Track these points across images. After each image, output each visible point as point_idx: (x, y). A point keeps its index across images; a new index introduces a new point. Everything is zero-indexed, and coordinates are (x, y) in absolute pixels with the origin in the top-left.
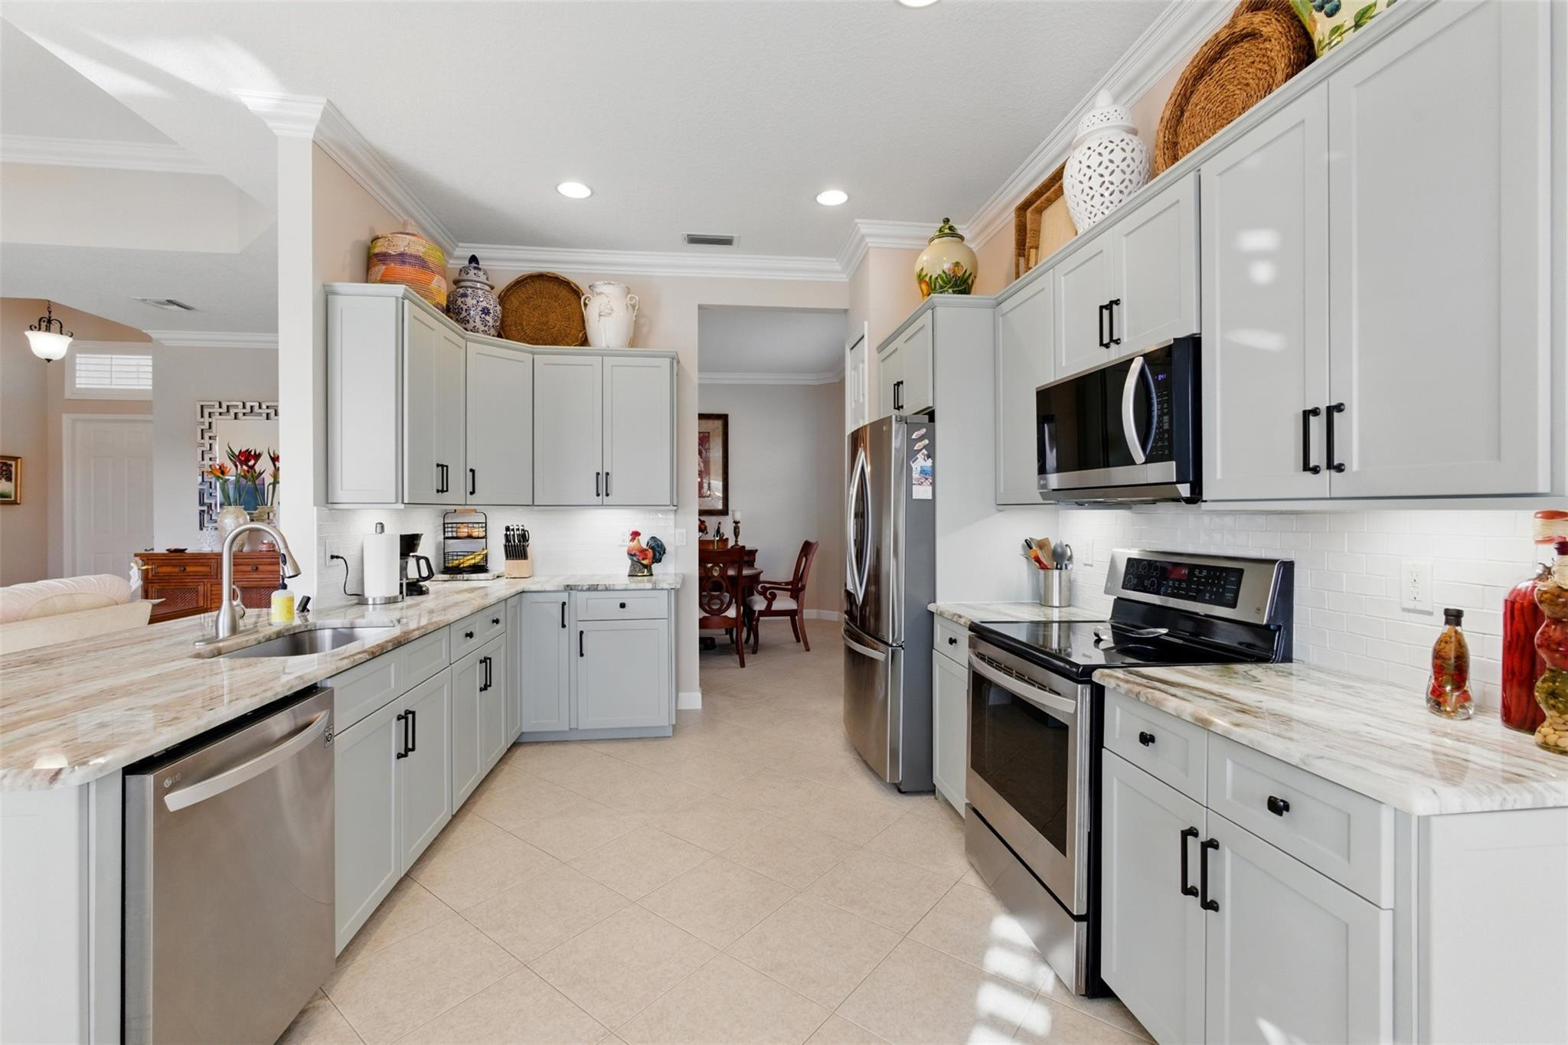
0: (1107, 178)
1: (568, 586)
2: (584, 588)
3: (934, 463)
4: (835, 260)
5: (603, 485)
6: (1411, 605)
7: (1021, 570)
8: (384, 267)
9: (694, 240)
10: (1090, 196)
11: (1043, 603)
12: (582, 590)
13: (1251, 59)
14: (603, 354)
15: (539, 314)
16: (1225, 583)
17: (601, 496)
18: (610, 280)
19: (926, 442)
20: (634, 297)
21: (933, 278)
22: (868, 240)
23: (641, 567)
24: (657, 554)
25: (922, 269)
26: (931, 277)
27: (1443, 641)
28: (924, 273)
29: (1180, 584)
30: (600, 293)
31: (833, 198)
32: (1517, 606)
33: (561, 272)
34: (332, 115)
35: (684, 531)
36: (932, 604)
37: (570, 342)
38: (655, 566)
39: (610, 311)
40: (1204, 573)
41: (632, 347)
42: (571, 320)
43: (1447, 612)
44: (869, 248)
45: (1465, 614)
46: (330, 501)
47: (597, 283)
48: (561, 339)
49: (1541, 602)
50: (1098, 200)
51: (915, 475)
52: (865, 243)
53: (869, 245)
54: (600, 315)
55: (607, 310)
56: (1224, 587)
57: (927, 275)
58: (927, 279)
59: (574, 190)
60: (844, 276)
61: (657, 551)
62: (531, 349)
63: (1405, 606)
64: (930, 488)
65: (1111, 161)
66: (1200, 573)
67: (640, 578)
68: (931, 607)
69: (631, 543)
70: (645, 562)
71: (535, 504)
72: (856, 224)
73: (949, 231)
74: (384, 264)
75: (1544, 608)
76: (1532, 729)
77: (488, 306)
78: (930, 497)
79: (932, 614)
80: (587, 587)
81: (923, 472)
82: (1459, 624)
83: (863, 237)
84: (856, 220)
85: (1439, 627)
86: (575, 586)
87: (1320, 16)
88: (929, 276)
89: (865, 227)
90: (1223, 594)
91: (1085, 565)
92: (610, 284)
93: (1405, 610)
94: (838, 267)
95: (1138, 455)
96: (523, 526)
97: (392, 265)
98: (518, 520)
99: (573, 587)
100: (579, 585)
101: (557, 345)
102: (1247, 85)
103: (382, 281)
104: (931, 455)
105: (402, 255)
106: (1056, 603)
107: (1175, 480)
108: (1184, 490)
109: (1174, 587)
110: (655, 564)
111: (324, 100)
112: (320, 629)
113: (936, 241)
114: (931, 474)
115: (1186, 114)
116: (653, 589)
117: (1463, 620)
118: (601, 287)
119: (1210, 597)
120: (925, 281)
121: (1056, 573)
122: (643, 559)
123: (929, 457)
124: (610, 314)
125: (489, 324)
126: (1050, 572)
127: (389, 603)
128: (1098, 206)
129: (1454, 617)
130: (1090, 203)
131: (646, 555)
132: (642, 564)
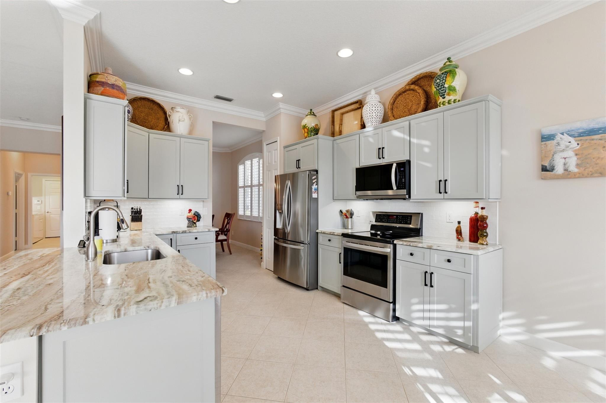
0: (377, 114)
1: (173, 232)
2: (180, 232)
3: (318, 187)
4: (263, 113)
5: (180, 190)
6: (448, 221)
7: (338, 219)
8: (103, 88)
9: (218, 97)
10: (372, 117)
11: (346, 228)
12: (179, 233)
13: (413, 96)
14: (181, 136)
15: (144, 115)
16: (407, 219)
17: (179, 195)
18: (183, 107)
19: (316, 180)
20: (191, 115)
21: (310, 128)
22: (281, 110)
23: (193, 223)
24: (199, 218)
25: (306, 124)
26: (309, 127)
27: (457, 228)
28: (306, 126)
29: (394, 220)
30: (178, 112)
31: (278, 95)
32: (473, 219)
33: (155, 99)
34: (98, 18)
35: (207, 209)
36: (317, 230)
37: (159, 129)
38: (197, 223)
39: (184, 120)
40: (401, 217)
41: (189, 135)
42: (159, 120)
43: (458, 222)
44: (281, 113)
45: (461, 222)
46: (86, 196)
47: (177, 107)
48: (154, 127)
49: (479, 218)
50: (374, 119)
51: (313, 190)
52: (280, 110)
53: (281, 111)
54: (179, 121)
55: (182, 119)
56: (407, 220)
57: (308, 126)
58: (308, 128)
59: (186, 72)
60: (264, 119)
61: (198, 217)
62: (148, 131)
63: (447, 221)
64: (317, 194)
65: (372, 110)
66: (400, 217)
67: (193, 228)
68: (317, 231)
69: (189, 214)
70: (195, 221)
71: (149, 198)
72: (279, 104)
73: (312, 113)
74: (103, 87)
75: (479, 219)
76: (477, 242)
77: (130, 110)
78: (317, 197)
79: (317, 233)
80: (182, 232)
81: (315, 189)
82: (460, 224)
83: (280, 108)
84: (280, 103)
85: (457, 225)
86: (176, 231)
87: (441, 98)
88: (308, 127)
89: (281, 105)
90: (407, 221)
91: (357, 217)
92: (183, 108)
93: (447, 222)
94: (263, 115)
95: (395, 187)
96: (140, 207)
97: (108, 88)
98: (137, 205)
99: (176, 232)
100: (178, 231)
101: (153, 129)
102: (412, 101)
103: (101, 95)
104: (317, 184)
105: (113, 85)
106: (350, 228)
107: (406, 194)
108: (407, 196)
109: (392, 221)
110: (198, 222)
111: (99, 12)
112: (112, 253)
113: (309, 116)
114: (317, 190)
115: (395, 103)
116: (208, 231)
117: (461, 223)
118: (178, 109)
119: (403, 222)
120: (307, 128)
121: (350, 219)
122: (194, 220)
123: (317, 185)
124: (184, 121)
125: (129, 118)
126: (348, 219)
127: (114, 242)
128: (374, 120)
129: (459, 223)
130: (372, 119)
131: (195, 218)
132: (194, 222)
